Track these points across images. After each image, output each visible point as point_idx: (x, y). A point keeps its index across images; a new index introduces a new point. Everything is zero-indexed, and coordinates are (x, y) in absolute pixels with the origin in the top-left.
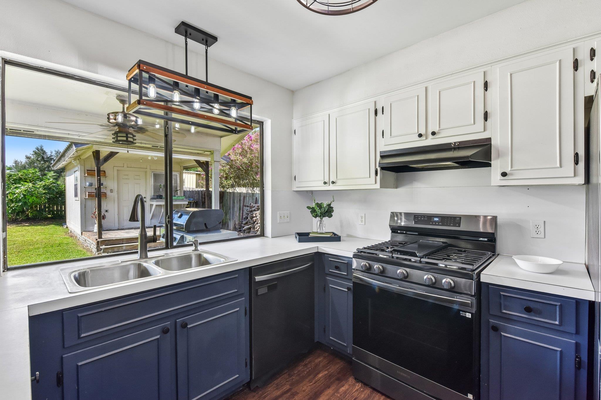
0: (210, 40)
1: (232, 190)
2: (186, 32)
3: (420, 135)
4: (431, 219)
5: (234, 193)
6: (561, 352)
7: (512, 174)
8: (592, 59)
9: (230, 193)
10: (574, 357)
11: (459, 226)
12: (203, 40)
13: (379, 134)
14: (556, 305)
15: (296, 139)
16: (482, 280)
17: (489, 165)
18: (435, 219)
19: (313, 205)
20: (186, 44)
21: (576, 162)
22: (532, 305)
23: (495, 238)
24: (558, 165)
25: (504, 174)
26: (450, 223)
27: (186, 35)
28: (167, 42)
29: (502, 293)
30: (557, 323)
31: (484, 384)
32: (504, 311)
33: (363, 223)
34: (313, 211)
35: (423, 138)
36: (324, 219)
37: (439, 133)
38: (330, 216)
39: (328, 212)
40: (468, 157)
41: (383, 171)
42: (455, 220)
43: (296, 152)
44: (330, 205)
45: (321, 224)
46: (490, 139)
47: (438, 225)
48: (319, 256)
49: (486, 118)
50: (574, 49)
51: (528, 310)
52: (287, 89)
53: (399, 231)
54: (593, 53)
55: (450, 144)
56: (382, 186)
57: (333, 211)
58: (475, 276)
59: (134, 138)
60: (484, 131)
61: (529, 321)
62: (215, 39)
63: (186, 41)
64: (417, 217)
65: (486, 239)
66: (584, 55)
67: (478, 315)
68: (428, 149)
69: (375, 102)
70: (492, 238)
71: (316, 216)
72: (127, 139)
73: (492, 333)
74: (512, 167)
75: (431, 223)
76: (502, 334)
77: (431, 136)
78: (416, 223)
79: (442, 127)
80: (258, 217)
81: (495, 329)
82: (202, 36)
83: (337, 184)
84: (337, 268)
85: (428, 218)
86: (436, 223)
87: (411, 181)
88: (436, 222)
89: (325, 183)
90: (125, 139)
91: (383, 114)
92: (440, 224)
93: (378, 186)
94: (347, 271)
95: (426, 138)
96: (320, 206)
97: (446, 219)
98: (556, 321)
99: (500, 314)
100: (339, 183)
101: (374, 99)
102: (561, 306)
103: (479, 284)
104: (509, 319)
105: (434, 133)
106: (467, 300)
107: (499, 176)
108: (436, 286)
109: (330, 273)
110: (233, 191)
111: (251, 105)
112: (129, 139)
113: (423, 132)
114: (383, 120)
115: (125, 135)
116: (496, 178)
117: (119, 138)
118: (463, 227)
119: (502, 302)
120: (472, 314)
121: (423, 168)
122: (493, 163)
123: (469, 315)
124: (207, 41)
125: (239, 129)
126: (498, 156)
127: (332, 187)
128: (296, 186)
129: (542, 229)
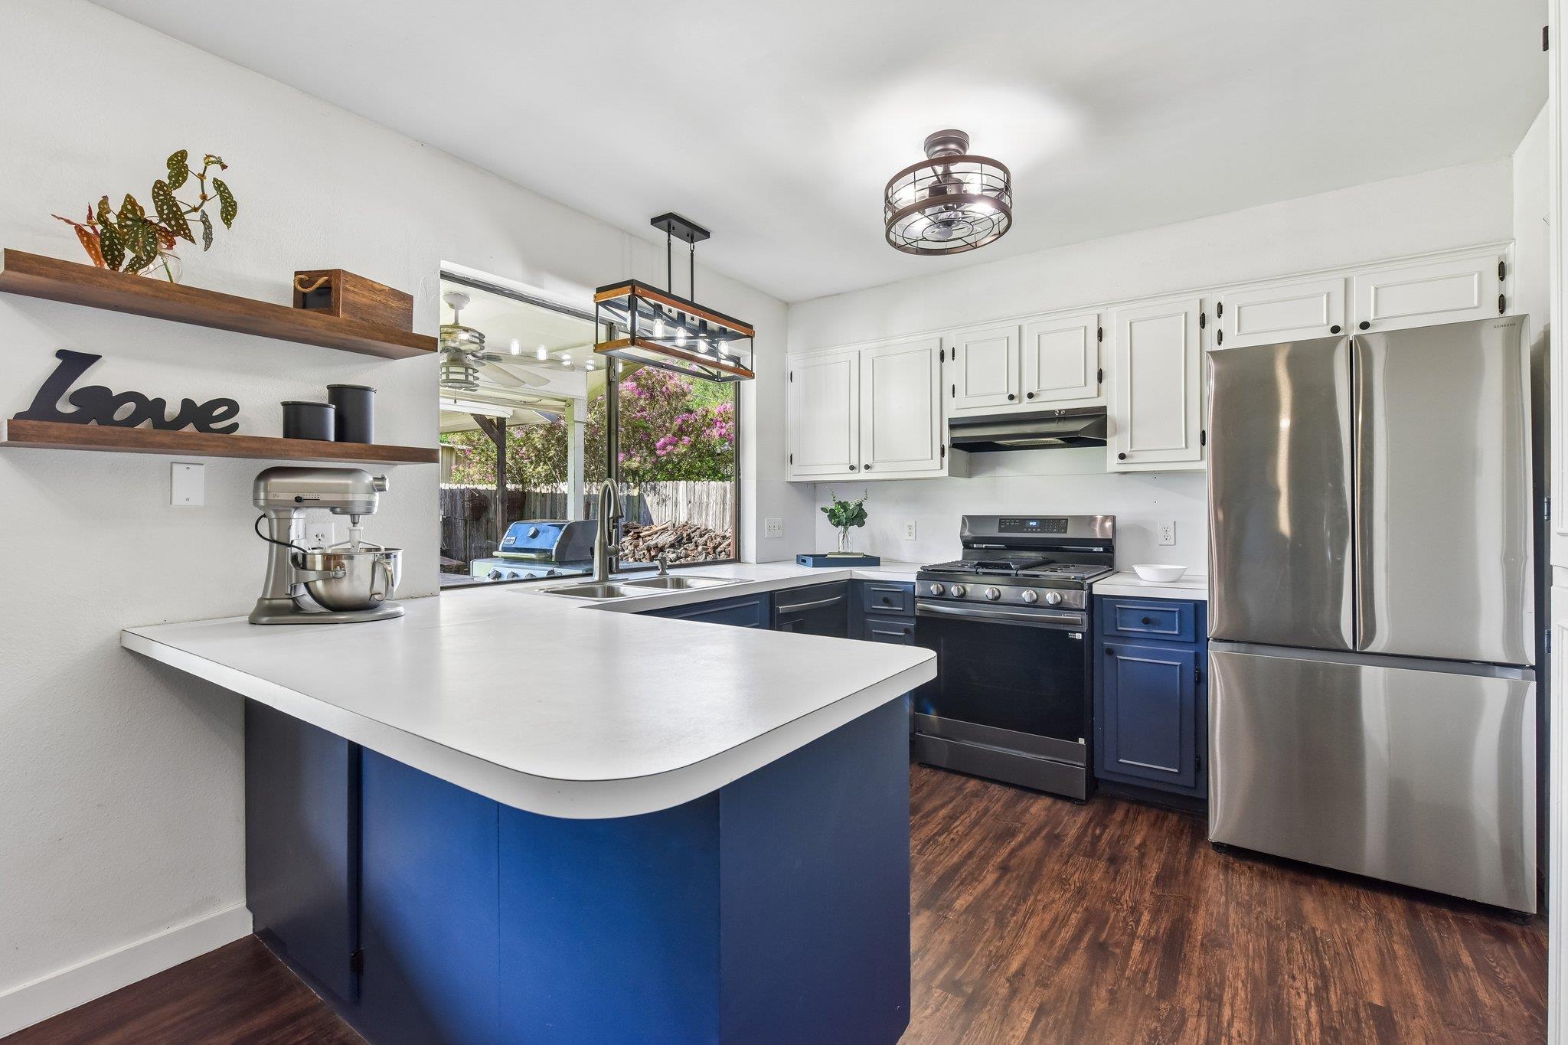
0: (697, 234)
1: (548, 489)
2: (669, 225)
3: (1011, 397)
4: (1025, 524)
5: (553, 495)
6: (1181, 665)
7: (1131, 457)
8: (1219, 317)
9: (544, 495)
10: (1193, 669)
11: (1065, 532)
12: (688, 235)
13: (948, 391)
14: (1175, 612)
15: (792, 389)
16: (1095, 592)
17: (1104, 444)
18: (1031, 523)
19: (831, 506)
20: (669, 244)
21: (1203, 443)
22: (1151, 616)
23: (1113, 547)
24: (1184, 446)
25: (1122, 456)
26: (1053, 529)
27: (670, 230)
28: (623, 231)
29: (1117, 606)
30: (1176, 632)
31: (1097, 729)
32: (1120, 628)
33: (913, 538)
34: (832, 515)
35: (1016, 401)
36: (851, 528)
37: (1038, 395)
38: (861, 524)
39: (858, 517)
40: (1076, 432)
41: (954, 449)
42: (1060, 523)
43: (792, 415)
44: (860, 505)
45: (845, 538)
46: (1105, 408)
47: (1036, 532)
48: (854, 584)
49: (1100, 379)
50: (1201, 301)
51: (1147, 622)
52: (780, 300)
53: (975, 546)
54: (1220, 307)
55: (1054, 411)
56: (951, 474)
57: (866, 515)
58: (1086, 587)
59: (475, 375)
60: (1098, 396)
61: (1149, 636)
62: (706, 234)
63: (669, 240)
64: (1005, 522)
65: (1101, 549)
66: (1211, 311)
67: (1090, 634)
68: (1024, 418)
69: (941, 340)
70: (1109, 545)
71: (837, 525)
72: (467, 377)
73: (1106, 657)
74: (1131, 448)
75: (1025, 530)
76: (1118, 657)
77: (1026, 399)
78: (1001, 530)
79: (1041, 388)
80: (626, 552)
81: (1110, 652)
82: (686, 229)
83: (873, 470)
84: (886, 601)
85: (1021, 522)
86: (1032, 530)
87: (993, 466)
88: (1032, 527)
89: (852, 468)
90: (463, 377)
91: (953, 359)
92: (1039, 530)
93: (945, 473)
94: (904, 604)
95: (1020, 402)
96: (844, 506)
97: (1045, 522)
98: (1175, 630)
99: (1115, 633)
100: (877, 468)
101: (939, 335)
102: (1180, 612)
103: (1091, 597)
104: (1126, 638)
105: (1031, 396)
106: (1077, 617)
107: (1117, 460)
108: (1038, 604)
109: (873, 611)
110: (552, 492)
111: (752, 337)
112: (471, 378)
113: (1015, 392)
114: (953, 371)
115: (462, 370)
116: (1113, 464)
117: (452, 377)
118: (1071, 533)
119: (1118, 617)
120: (1083, 633)
121: (1011, 446)
122: (1108, 440)
123: (1079, 636)
124: (692, 238)
125: (724, 374)
126: (1115, 432)
127: (863, 475)
128: (794, 474)
129: (1171, 533)
